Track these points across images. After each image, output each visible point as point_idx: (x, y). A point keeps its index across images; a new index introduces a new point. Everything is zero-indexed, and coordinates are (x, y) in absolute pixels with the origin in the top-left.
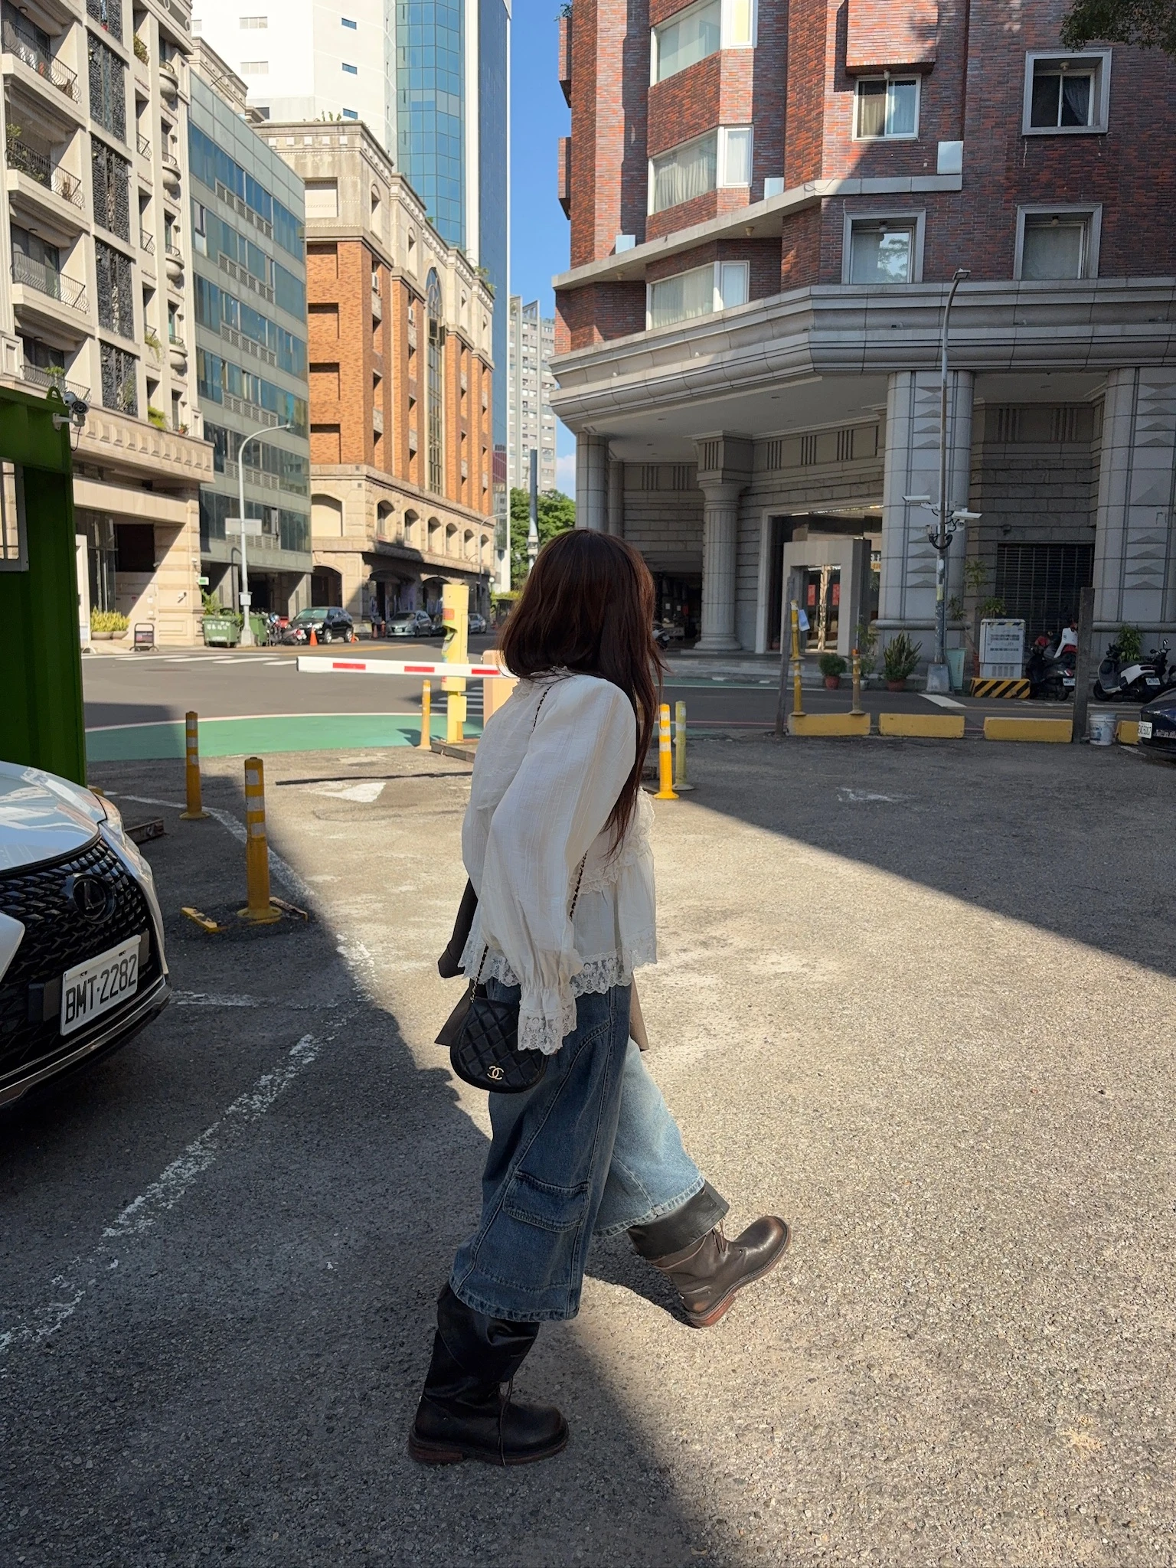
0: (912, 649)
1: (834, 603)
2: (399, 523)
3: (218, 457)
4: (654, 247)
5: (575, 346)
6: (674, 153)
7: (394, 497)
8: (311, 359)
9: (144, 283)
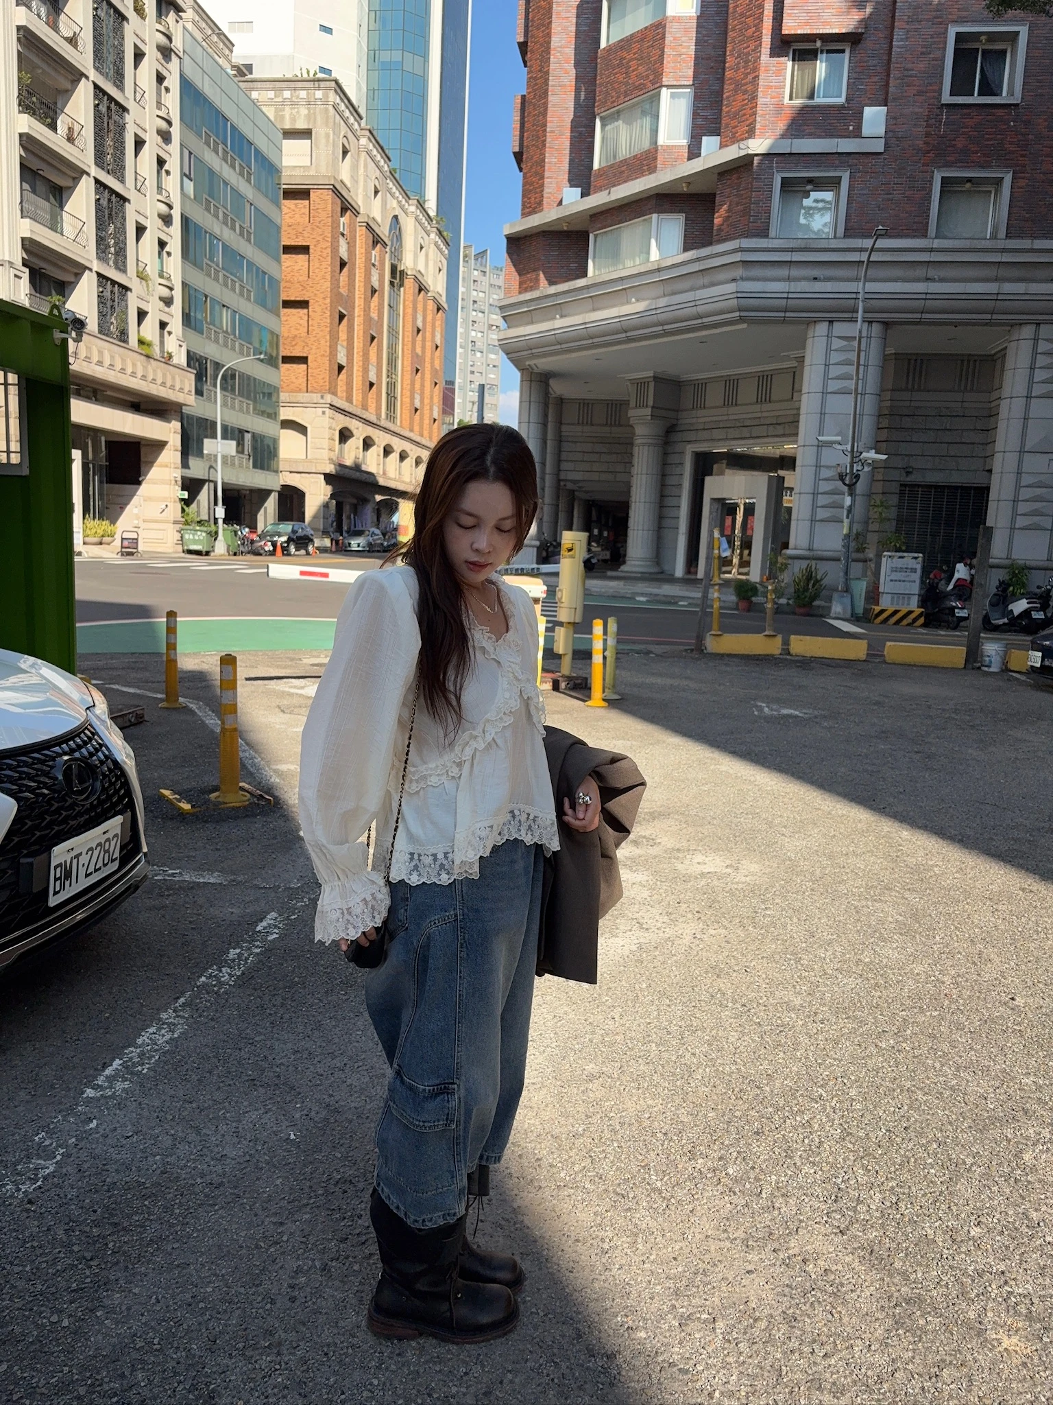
0: (819, 577)
1: (749, 532)
2: (357, 448)
3: (199, 384)
4: (597, 199)
5: (523, 289)
6: (618, 112)
7: (354, 425)
8: (284, 297)
9: (137, 222)
